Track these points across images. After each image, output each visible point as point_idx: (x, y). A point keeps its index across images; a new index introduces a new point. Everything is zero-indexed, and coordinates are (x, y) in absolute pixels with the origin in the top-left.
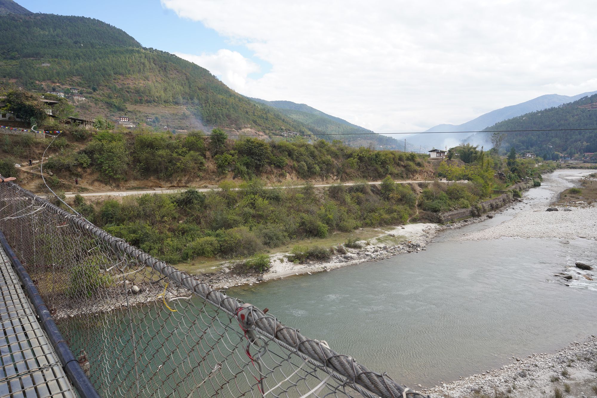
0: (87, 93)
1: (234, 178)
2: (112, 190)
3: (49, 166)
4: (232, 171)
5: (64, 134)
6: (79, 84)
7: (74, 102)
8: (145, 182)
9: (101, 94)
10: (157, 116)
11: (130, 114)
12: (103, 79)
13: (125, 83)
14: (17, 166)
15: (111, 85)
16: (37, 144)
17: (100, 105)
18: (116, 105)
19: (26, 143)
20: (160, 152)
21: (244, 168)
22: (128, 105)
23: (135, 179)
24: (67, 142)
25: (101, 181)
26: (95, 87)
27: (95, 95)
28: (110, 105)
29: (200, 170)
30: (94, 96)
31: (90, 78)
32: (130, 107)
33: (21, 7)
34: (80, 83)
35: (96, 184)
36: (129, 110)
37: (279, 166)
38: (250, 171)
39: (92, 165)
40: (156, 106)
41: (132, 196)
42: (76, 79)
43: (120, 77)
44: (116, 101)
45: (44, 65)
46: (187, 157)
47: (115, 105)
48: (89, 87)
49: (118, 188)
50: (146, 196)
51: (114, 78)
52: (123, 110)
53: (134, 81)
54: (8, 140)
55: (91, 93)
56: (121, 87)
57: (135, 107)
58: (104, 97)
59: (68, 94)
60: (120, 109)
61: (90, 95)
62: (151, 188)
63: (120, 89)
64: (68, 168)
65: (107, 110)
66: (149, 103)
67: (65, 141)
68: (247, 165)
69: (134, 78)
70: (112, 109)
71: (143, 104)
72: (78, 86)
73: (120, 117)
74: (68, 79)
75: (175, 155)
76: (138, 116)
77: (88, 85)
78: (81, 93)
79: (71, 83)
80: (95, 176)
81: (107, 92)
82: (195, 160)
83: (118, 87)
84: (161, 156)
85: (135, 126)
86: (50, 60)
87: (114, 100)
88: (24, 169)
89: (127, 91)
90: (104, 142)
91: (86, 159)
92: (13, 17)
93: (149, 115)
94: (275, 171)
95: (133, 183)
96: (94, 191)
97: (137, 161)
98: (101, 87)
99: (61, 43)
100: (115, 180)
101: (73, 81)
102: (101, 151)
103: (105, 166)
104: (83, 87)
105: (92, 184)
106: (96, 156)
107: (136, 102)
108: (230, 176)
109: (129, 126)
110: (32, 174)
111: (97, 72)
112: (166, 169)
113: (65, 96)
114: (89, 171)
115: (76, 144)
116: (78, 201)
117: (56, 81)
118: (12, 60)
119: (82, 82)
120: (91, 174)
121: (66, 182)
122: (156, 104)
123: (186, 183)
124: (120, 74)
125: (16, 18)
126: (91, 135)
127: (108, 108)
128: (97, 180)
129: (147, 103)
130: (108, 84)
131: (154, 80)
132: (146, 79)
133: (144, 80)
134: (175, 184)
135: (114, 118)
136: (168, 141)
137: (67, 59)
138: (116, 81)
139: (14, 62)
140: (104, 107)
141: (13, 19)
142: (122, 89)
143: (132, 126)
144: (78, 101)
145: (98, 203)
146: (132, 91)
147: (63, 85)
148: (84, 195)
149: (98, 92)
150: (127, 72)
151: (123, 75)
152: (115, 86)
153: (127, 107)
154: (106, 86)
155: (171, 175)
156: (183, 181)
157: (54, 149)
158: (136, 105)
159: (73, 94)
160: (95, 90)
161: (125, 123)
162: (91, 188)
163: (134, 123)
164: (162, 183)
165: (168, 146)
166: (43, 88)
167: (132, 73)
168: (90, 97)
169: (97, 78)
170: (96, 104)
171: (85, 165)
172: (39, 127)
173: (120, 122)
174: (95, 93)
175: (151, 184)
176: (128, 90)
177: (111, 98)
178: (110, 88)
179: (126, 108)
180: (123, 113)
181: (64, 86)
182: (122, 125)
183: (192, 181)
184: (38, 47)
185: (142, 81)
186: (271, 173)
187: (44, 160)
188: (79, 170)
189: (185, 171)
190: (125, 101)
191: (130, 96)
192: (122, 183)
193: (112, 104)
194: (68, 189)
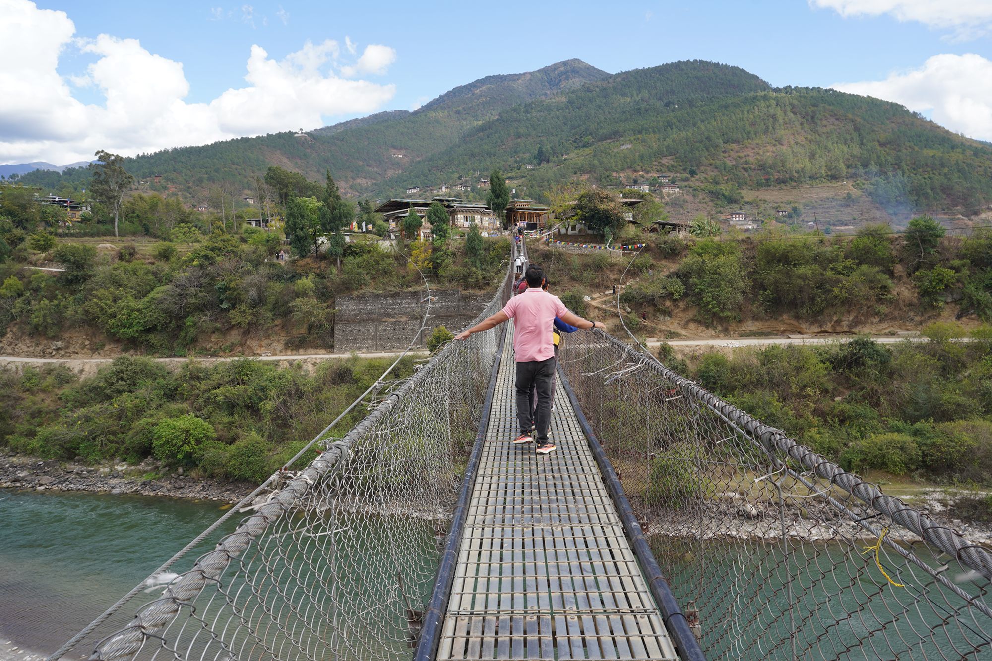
0: (682, 180)
1: (959, 317)
2: (717, 337)
3: (627, 299)
4: (955, 302)
5: (647, 249)
6: (670, 169)
7: (662, 197)
8: (773, 323)
9: (702, 179)
10: (796, 205)
11: (748, 207)
12: (707, 153)
13: (742, 154)
14: (587, 299)
15: (718, 162)
16: (612, 266)
17: (701, 197)
18: (726, 194)
19: (599, 266)
20: (802, 270)
21: (985, 296)
22: (745, 191)
23: (756, 318)
24: (652, 261)
25: (699, 322)
26: (694, 169)
27: (694, 182)
28: (715, 195)
29: (880, 300)
30: (691, 184)
31: (686, 157)
32: (748, 195)
33: (599, 71)
34: (672, 166)
35: (692, 326)
36: (746, 199)
39: (686, 295)
40: (794, 188)
41: (749, 348)
42: (667, 161)
43: (734, 146)
44: (725, 188)
45: (623, 147)
46: (855, 276)
47: (723, 195)
48: (685, 170)
49: (726, 333)
50: (774, 348)
51: (723, 149)
52: (736, 202)
53: (757, 150)
54: (577, 262)
55: (687, 180)
56: (734, 163)
57: (757, 193)
58: (706, 184)
59: (654, 186)
60: (731, 200)
61: (686, 184)
62: (783, 334)
63: (733, 166)
64: (651, 301)
65: (711, 204)
66: (782, 185)
67: (648, 258)
69: (757, 144)
70: (719, 202)
71: (772, 188)
72: (669, 171)
73: (732, 214)
74: (655, 163)
75: (829, 274)
76: (761, 209)
77: (684, 167)
78: (673, 182)
79: (658, 168)
80: (691, 314)
81: (712, 174)
82: (871, 283)
83: (730, 163)
84: (804, 277)
85: (755, 227)
86: (632, 138)
87: (722, 187)
88: (594, 303)
89: (744, 169)
90: (706, 257)
91: (678, 286)
92: (588, 88)
93: (781, 205)
95: (751, 325)
96: (688, 338)
97: (759, 286)
98: (702, 168)
99: (647, 110)
100: (722, 320)
101: (662, 165)
102: (700, 272)
103: (707, 298)
104: (677, 172)
105: (685, 326)
106: (694, 280)
107: (759, 185)
108: (949, 312)
109: (745, 227)
110: (605, 311)
111: (698, 144)
112: (813, 299)
113: (650, 190)
114: (681, 305)
115: (664, 262)
116: (664, 352)
117: (639, 168)
118: (585, 148)
119: (676, 164)
120: (685, 310)
122: (794, 184)
123: (850, 326)
124: (734, 141)
125: (592, 88)
126: (687, 247)
127: (712, 201)
128: (694, 320)
129: (779, 183)
130: (714, 162)
131: (792, 142)
132: (777, 143)
133: (775, 145)
134: (828, 327)
135: (722, 217)
136: (816, 250)
137: (654, 132)
138: (726, 155)
139: (587, 151)
140: (707, 199)
141: (589, 90)
142: (735, 167)
143: (750, 227)
144: (669, 195)
145: (694, 358)
146: (753, 167)
147: (647, 173)
148: (673, 344)
149: (697, 177)
150: (745, 136)
151: (738, 142)
152: (724, 163)
153: (743, 195)
154: (711, 165)
155: (821, 312)
156: (845, 323)
157: (634, 272)
158: (758, 190)
159: (661, 185)
160: (693, 173)
161: (740, 223)
162: (683, 332)
163: (754, 221)
164: (804, 326)
165: (817, 259)
166: (621, 182)
167: (754, 136)
168: (686, 186)
169: (697, 155)
170: (694, 196)
171: (676, 296)
172: (616, 239)
173: (731, 223)
174: (693, 179)
175: (782, 328)
176: (745, 166)
177: (717, 183)
178: (716, 168)
179: (742, 198)
180: (736, 206)
181: (650, 175)
182: (734, 226)
183: (864, 323)
184: (617, 123)
185: (770, 148)
187: (621, 289)
188: (668, 303)
189: (848, 303)
190: (740, 186)
191: (750, 176)
192: (733, 326)
193: (719, 194)
194: (651, 333)
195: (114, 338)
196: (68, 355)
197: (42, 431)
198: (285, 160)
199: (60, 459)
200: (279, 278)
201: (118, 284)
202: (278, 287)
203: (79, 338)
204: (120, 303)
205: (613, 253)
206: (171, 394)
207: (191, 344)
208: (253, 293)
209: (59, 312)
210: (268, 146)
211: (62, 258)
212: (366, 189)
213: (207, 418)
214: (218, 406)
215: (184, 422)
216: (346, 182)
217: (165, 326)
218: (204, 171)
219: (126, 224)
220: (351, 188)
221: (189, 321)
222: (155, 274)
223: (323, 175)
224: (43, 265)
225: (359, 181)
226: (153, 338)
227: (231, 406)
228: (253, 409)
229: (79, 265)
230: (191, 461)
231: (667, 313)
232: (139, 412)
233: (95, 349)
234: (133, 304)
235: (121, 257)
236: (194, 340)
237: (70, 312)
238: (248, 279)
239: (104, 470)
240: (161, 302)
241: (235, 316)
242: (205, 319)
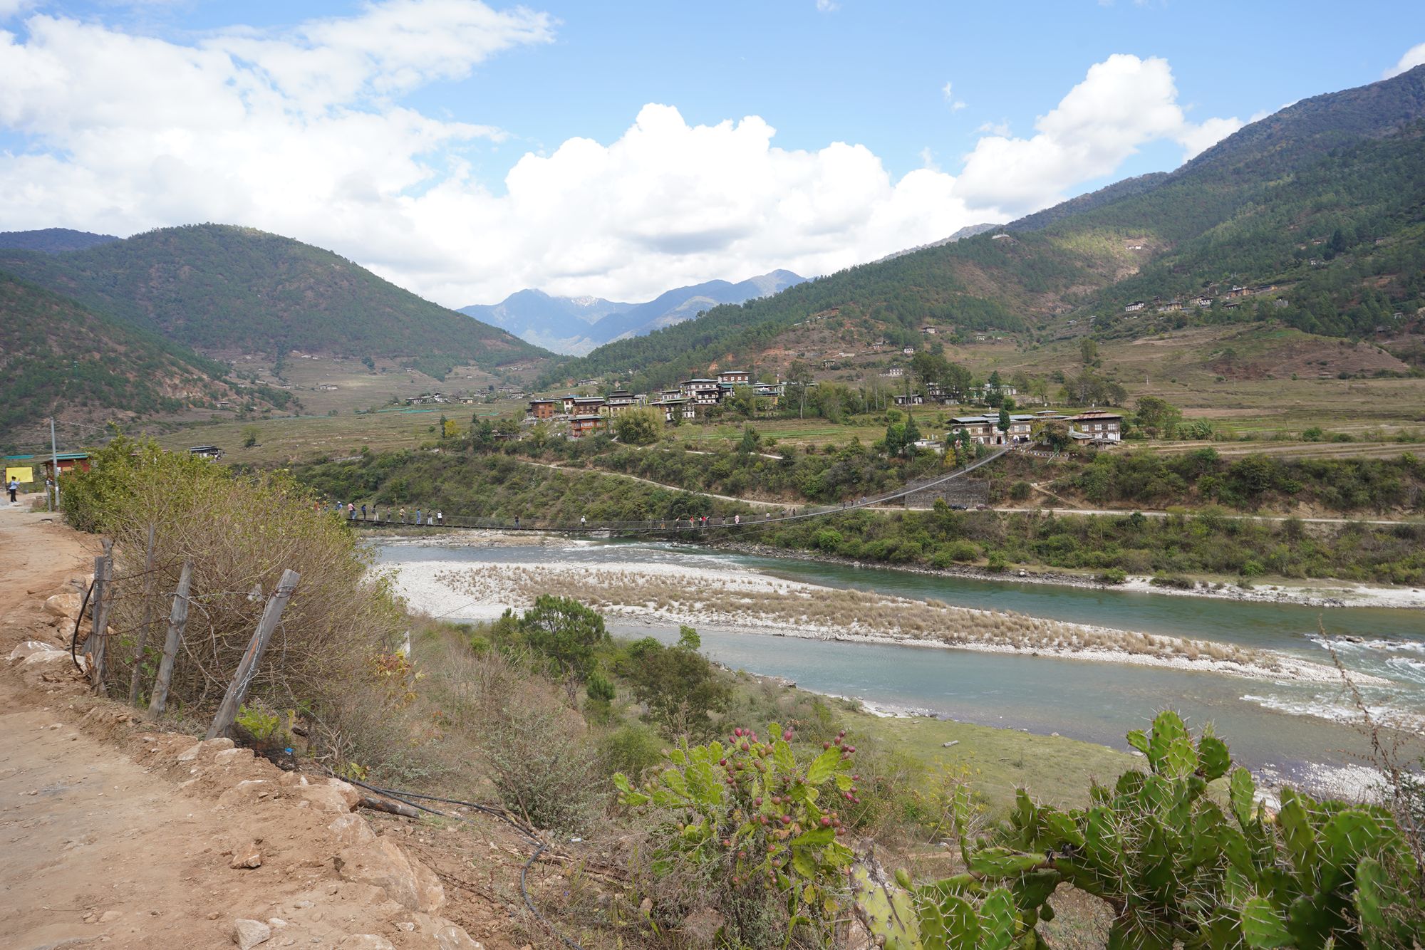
1: (1218, 504)
2: (1095, 509)
3: (1053, 487)
4: (1216, 496)
8: (1127, 503)
14: (1034, 485)
20: (1139, 475)
21: (1229, 493)
23: (1117, 499)
24: (1080, 464)
25: (1090, 500)
35: (1085, 502)
37: (1287, 491)
38: (1238, 497)
41: (1112, 516)
49: (1101, 507)
50: (1093, 515)
62: (1130, 508)
64: (1068, 488)
68: (1236, 490)
75: (1154, 477)
80: (1084, 496)
84: (1135, 479)
88: (1038, 488)
94: (1280, 498)
95: (1115, 504)
96: (1080, 509)
97: (1116, 483)
102: (1095, 471)
105: (1081, 503)
108: (1214, 500)
110: (1039, 492)
114: (1080, 490)
115: (1084, 465)
120: (1081, 494)
121: (1060, 499)
128: (1086, 499)
134: (1153, 506)
162: (1080, 506)
165: (1154, 469)
171: (1077, 486)
183: (1174, 506)
186: (1272, 500)
187: (1055, 480)
194: (1065, 506)
195: (804, 495)
196: (783, 502)
197: (777, 534)
198: (979, 272)
199: (783, 547)
200: (881, 468)
201: (806, 468)
202: (880, 472)
203: (788, 494)
204: (808, 478)
205: (1063, 459)
206: (828, 522)
207: (839, 500)
208: (868, 476)
209: (780, 481)
210: (958, 257)
211: (781, 453)
212: (1083, 299)
213: (842, 533)
214: (846, 528)
215: (831, 533)
216: (1056, 293)
217: (828, 490)
218: (882, 297)
219: (808, 409)
220: (1062, 300)
221: (838, 488)
222: (823, 461)
223: (1025, 286)
224: (770, 454)
225: (1074, 289)
226: (822, 496)
227: (851, 528)
228: (860, 531)
229: (788, 457)
230: (833, 549)
231: (1073, 495)
232: (815, 529)
233: (795, 500)
234: (814, 478)
235: (808, 451)
236: (840, 498)
237: (785, 481)
238: (865, 469)
239: (800, 551)
240: (825, 477)
241: (859, 487)
242: (845, 488)
